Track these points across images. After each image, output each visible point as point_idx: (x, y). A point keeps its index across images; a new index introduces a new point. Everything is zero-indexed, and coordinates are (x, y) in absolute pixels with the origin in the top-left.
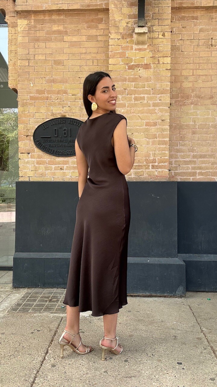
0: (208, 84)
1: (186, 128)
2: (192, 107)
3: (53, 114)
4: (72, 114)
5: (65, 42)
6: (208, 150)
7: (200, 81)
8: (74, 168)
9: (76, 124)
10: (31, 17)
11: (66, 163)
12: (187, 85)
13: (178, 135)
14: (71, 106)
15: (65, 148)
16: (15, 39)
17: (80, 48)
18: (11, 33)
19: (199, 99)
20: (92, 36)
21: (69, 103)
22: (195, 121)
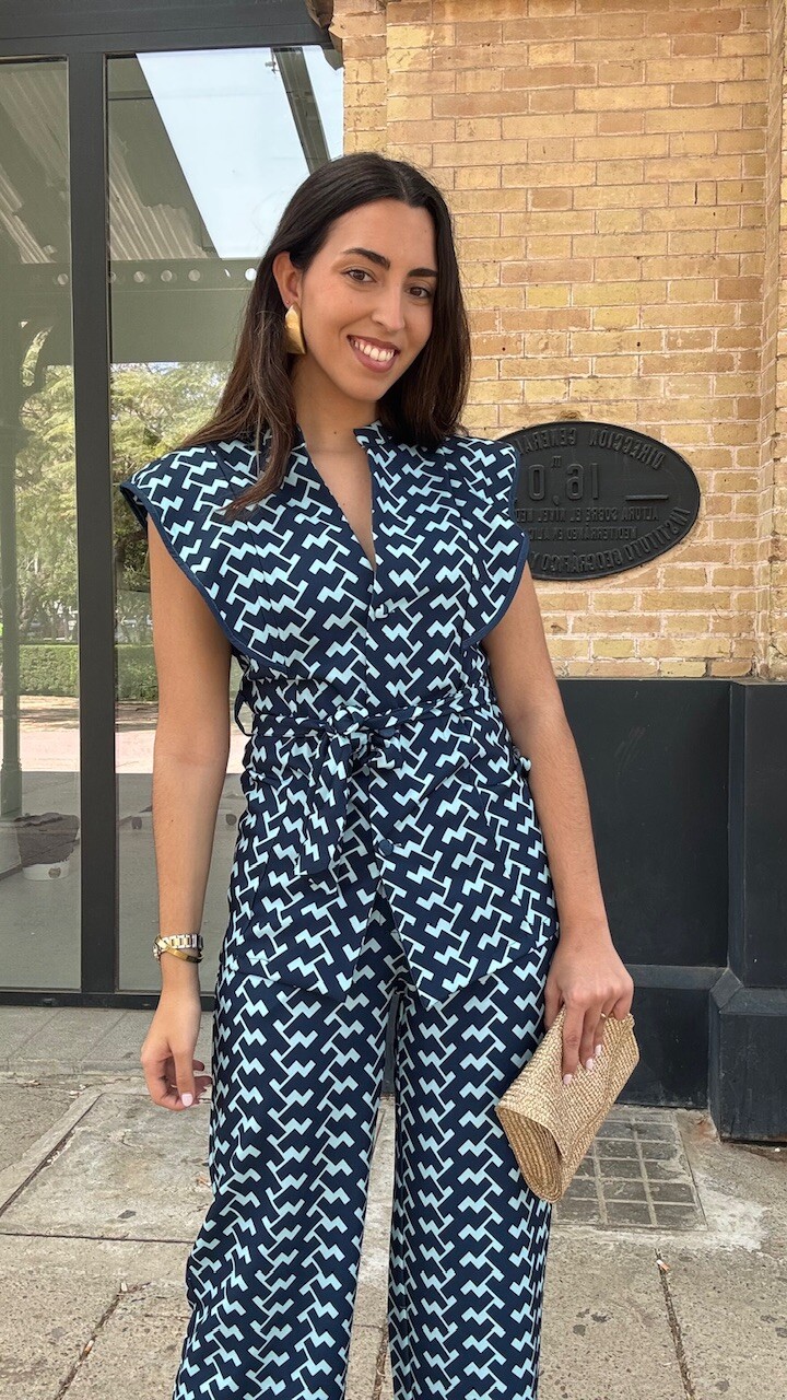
3: (525, 409)
4: (606, 407)
5: (582, 112)
8: (611, 624)
9: (620, 448)
10: (444, 14)
11: (572, 604)
14: (599, 375)
15: (574, 543)
16: (371, 105)
17: (645, 134)
18: (357, 83)
20: (694, 86)
21: (592, 363)
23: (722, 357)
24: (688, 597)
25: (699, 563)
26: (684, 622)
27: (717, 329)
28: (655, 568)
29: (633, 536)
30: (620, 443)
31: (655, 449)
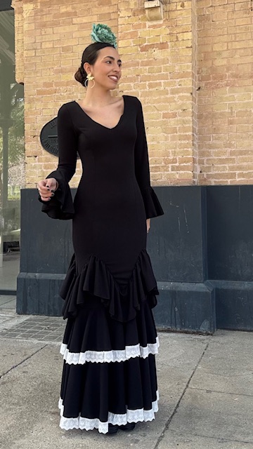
1: (220, 117)
2: (227, 89)
5: (74, 24)
7: (237, 56)
12: (220, 62)
13: (211, 126)
19: (236, 79)
22: (232, 108)
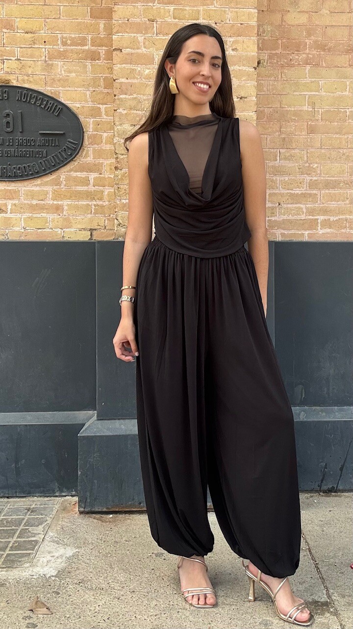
0: (344, 19)
1: (293, 118)
2: (307, 70)
4: (26, 78)
6: (343, 171)
7: (325, 11)
8: (33, 208)
9: (35, 103)
11: (10, 195)
12: (295, 18)
13: (277, 134)
14: (22, 59)
15: (9, 158)
19: (322, 53)
21: (18, 51)
22: (313, 105)
23: (94, 52)
24: (80, 192)
25: (85, 173)
26: (77, 208)
27: (90, 36)
28: (59, 176)
29: (44, 155)
30: (34, 100)
31: (56, 104)
